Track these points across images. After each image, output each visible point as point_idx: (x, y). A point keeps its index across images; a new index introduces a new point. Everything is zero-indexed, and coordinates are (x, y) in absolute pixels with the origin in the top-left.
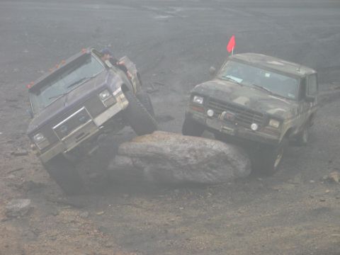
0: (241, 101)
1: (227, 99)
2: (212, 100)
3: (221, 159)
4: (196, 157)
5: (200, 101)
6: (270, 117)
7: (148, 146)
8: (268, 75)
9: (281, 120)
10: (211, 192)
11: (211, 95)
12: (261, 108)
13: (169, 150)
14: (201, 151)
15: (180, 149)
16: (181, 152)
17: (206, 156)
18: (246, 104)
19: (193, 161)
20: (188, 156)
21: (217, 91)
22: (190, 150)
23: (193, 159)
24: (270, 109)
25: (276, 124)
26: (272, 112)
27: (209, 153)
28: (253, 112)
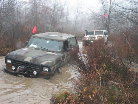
0: (28, 59)
6: (43, 66)
8: (48, 42)
12: (38, 62)
18: (30, 61)
21: (16, 55)
24: (42, 62)
25: (46, 70)
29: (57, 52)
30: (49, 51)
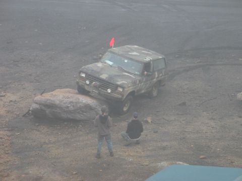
0: (104, 76)
1: (97, 75)
2: (89, 75)
3: (88, 108)
4: (73, 106)
5: (83, 75)
6: (118, 86)
7: (47, 100)
8: (126, 61)
9: (123, 88)
10: (81, 125)
11: (89, 72)
12: (113, 81)
13: (58, 102)
14: (76, 103)
15: (65, 102)
16: (65, 103)
17: (79, 106)
18: (106, 78)
19: (71, 108)
20: (69, 105)
21: (93, 70)
22: (71, 102)
23: (72, 107)
25: (121, 90)
26: (119, 83)
27: (81, 104)
28: (110, 83)
29: (135, 75)
30: (126, 72)
